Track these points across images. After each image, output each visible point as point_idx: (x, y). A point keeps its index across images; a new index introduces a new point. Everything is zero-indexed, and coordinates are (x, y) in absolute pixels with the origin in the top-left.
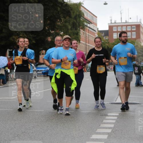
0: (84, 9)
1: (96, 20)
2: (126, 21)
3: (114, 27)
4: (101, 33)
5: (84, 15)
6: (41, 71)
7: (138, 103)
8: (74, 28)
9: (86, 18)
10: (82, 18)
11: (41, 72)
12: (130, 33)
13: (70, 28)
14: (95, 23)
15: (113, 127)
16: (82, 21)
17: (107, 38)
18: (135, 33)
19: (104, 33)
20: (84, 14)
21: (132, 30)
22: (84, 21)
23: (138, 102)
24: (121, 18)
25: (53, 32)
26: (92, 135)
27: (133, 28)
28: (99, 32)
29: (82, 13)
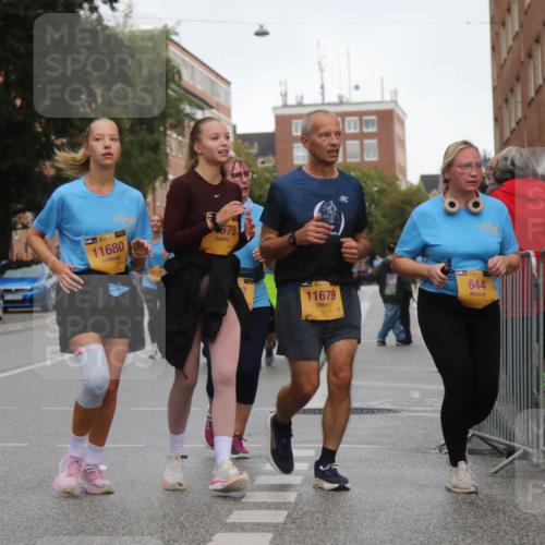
0: (179, 53)
1: (228, 93)
2: (340, 97)
3: (295, 121)
4: (247, 144)
5: (180, 77)
6: (17, 291)
7: (389, 410)
8: (144, 126)
9: (190, 88)
10: (173, 86)
11: (19, 297)
12: (357, 142)
13: (128, 126)
14: (223, 106)
15: (293, 500)
16: (176, 99)
17: (270, 162)
18: (374, 141)
19: (259, 145)
20: (179, 72)
21: (365, 130)
22: (180, 100)
23: (387, 406)
24: (322, 87)
25: (64, 140)
26: (213, 535)
27: (368, 123)
28: (240, 141)
29: (174, 67)
